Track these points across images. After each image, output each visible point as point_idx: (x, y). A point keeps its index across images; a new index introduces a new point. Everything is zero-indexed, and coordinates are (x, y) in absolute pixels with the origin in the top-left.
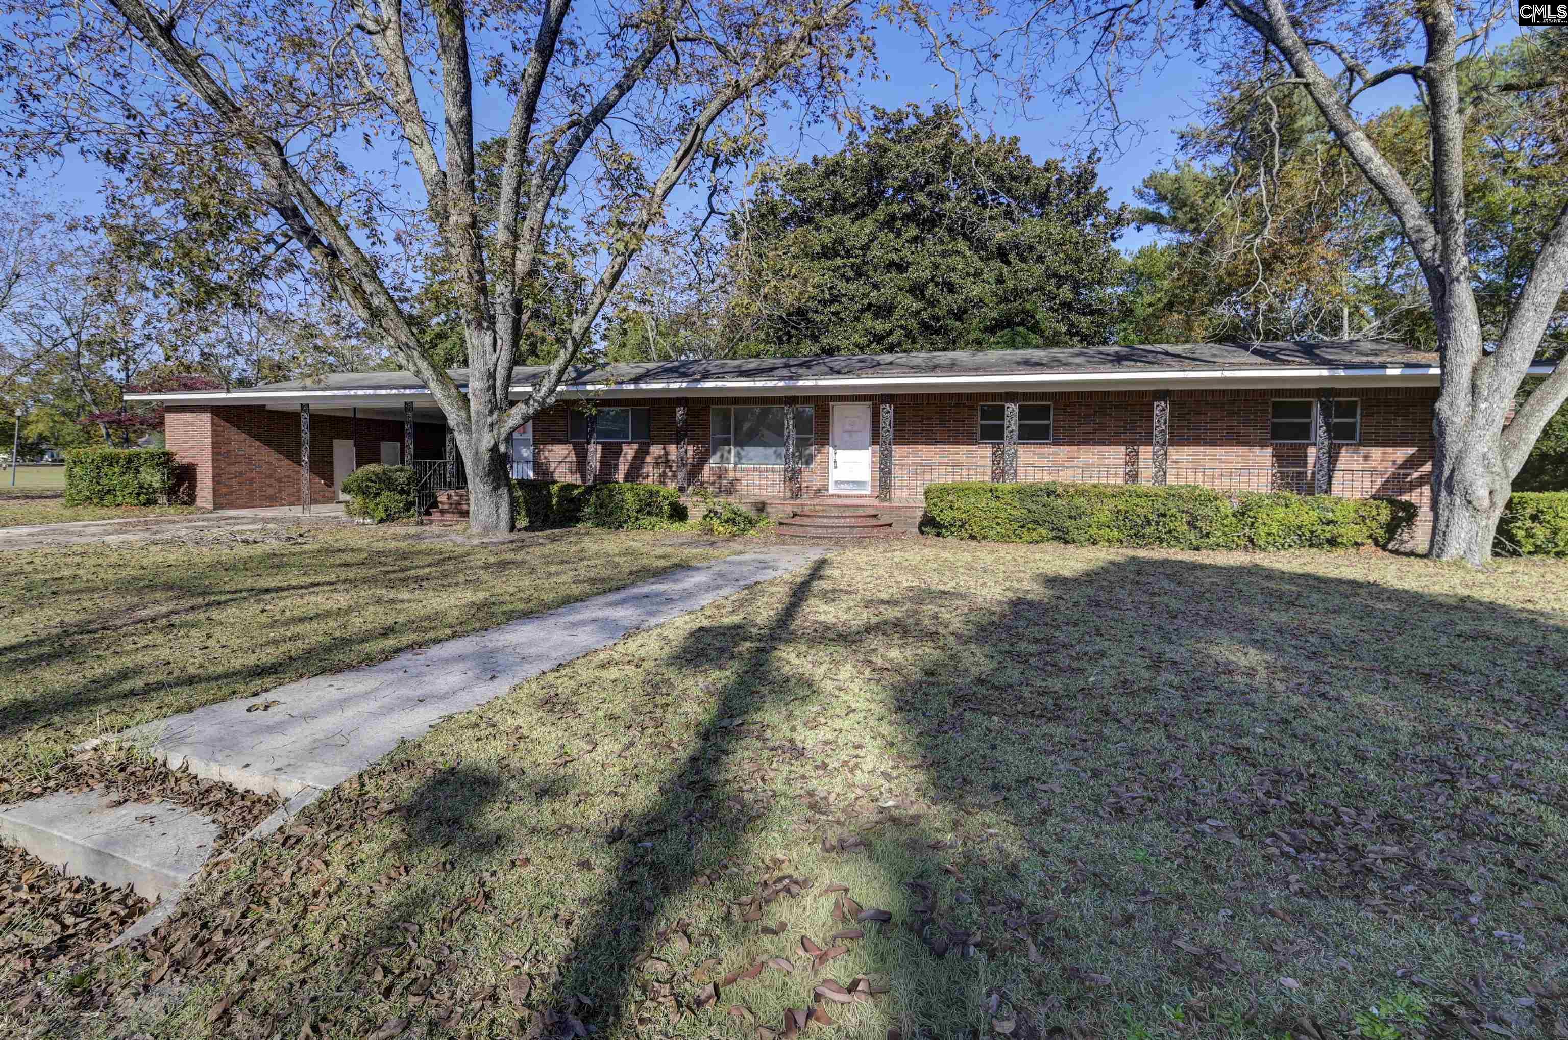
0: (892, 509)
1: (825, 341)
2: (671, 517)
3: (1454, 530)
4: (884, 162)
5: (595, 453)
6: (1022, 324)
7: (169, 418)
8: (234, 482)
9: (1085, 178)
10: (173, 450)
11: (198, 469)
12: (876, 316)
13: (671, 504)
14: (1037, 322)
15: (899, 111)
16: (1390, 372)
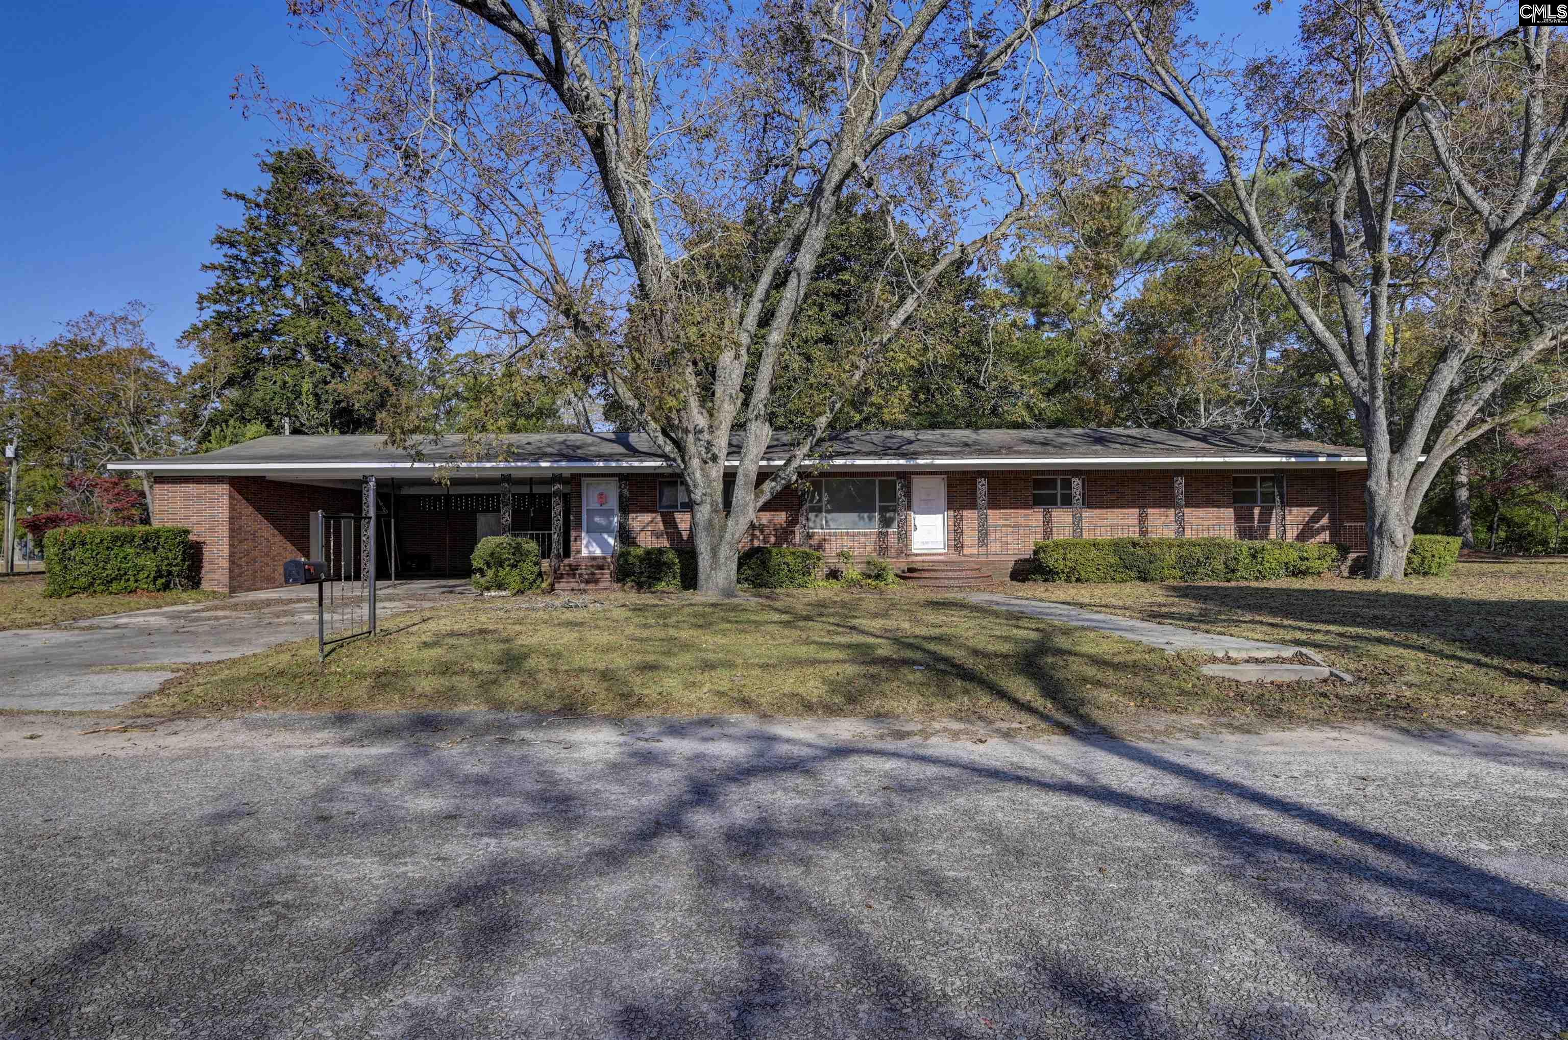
0: (988, 563)
3: (1385, 560)
11: (206, 550)
16: (1321, 459)
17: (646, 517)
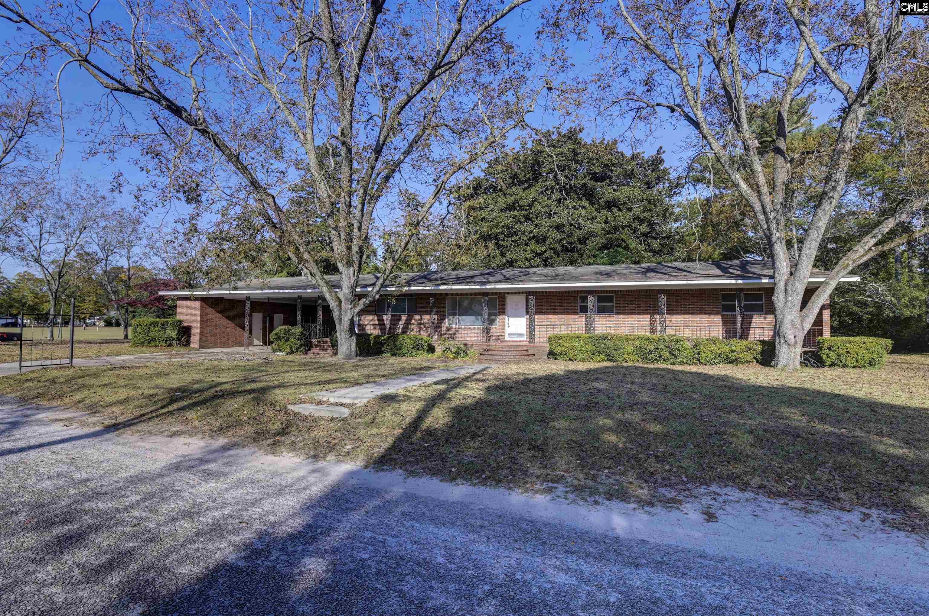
0: (534, 347)
1: (509, 256)
2: (428, 351)
3: (781, 354)
4: (540, 159)
5: (387, 319)
6: (619, 245)
7: (179, 303)
8: (208, 335)
9: (657, 162)
10: (181, 319)
11: (193, 328)
12: (538, 242)
13: (428, 345)
14: (627, 245)
15: (549, 131)
17: (370, 317)
